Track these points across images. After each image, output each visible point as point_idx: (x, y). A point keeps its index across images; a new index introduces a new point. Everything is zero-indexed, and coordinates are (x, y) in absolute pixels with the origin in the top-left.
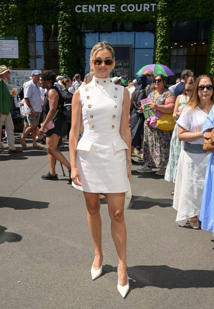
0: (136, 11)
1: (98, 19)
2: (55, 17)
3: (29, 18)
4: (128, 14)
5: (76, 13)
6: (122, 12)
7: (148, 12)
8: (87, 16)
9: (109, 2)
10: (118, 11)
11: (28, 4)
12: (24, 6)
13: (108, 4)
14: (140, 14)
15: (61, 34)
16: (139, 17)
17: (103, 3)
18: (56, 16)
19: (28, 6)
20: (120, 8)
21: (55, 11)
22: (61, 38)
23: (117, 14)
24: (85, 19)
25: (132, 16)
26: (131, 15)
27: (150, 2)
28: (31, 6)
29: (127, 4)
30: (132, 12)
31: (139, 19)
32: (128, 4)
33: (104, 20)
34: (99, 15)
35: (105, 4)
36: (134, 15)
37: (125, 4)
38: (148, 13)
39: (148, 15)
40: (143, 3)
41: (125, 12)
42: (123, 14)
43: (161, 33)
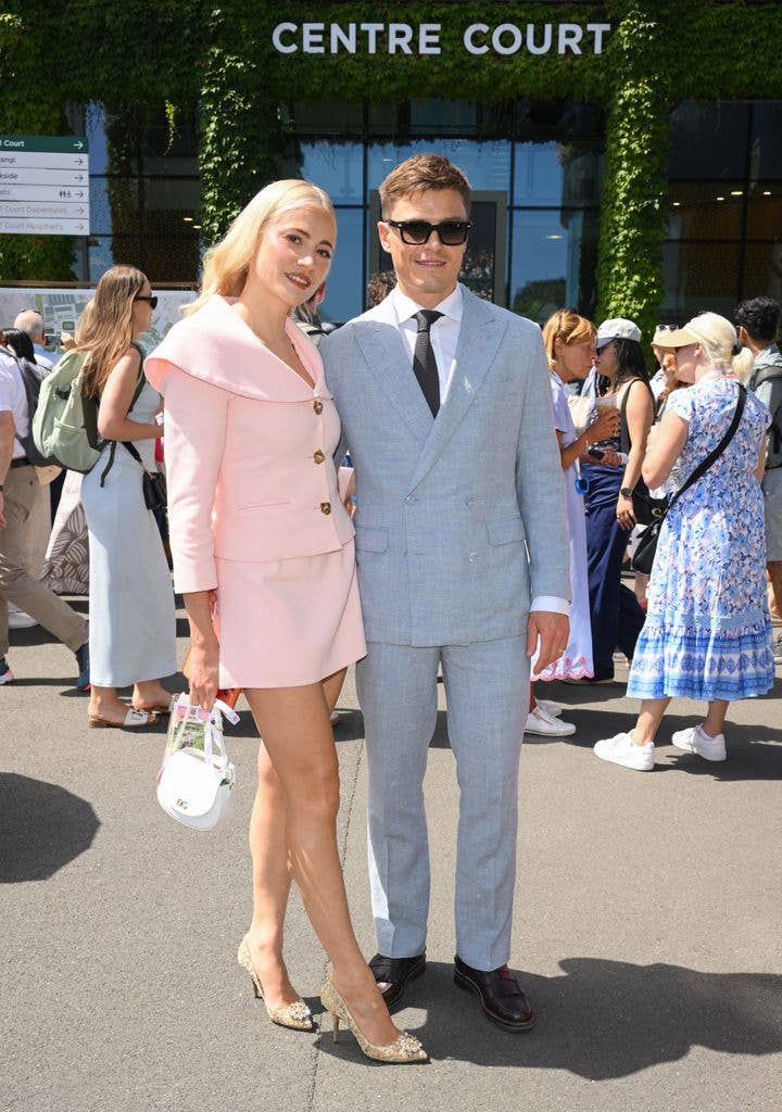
0: (529, 54)
1: (369, 83)
2: (186, 69)
3: (77, 72)
4: (494, 65)
5: (276, 53)
6: (470, 54)
7: (576, 57)
8: (324, 67)
9: (417, 10)
10: (452, 53)
11: (72, 12)
12: (52, 22)
13: (409, 22)
14: (544, 63)
15: (212, 143)
16: (541, 76)
17: (391, 16)
18: (192, 64)
19: (72, 24)
20: (461, 38)
21: (189, 45)
22: (216, 159)
23: (449, 64)
24: (317, 80)
25: (512, 71)
26: (508, 67)
27: (584, 18)
28: (81, 23)
29: (488, 24)
30: (510, 56)
31: (541, 85)
32: (493, 25)
33: (394, 87)
34: (374, 68)
35: (396, 21)
36: (518, 71)
37: (483, 21)
38: (577, 63)
39: (575, 72)
40: (557, 21)
41: (480, 57)
42: (474, 62)
43: (633, 146)
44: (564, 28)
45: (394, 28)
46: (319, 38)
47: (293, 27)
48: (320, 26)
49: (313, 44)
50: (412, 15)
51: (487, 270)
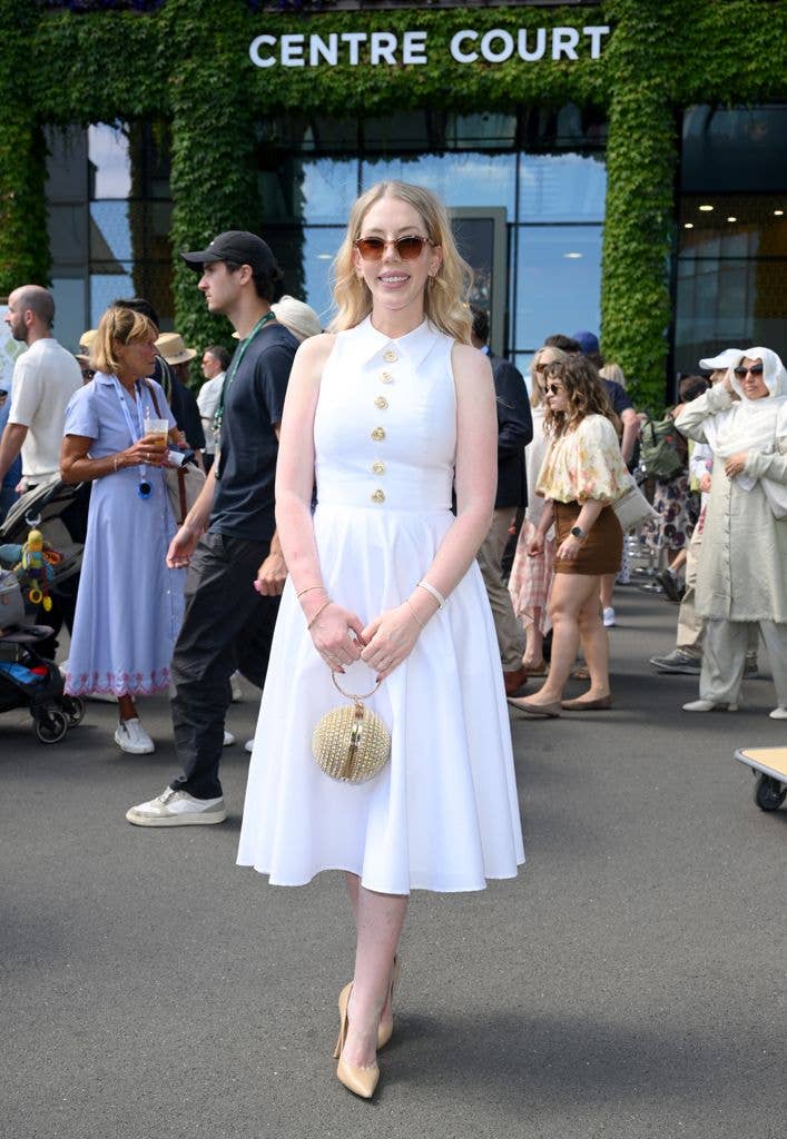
0: (521, 61)
1: (350, 96)
2: (159, 86)
3: (49, 92)
4: (483, 74)
5: (253, 68)
6: (458, 63)
7: (572, 62)
8: (303, 80)
9: (400, 19)
10: (438, 61)
11: (44, 30)
12: (26, 41)
13: (393, 31)
14: (536, 70)
15: (185, 160)
16: (534, 84)
17: (373, 25)
18: (166, 82)
19: (44, 43)
20: (447, 45)
21: (162, 61)
22: (187, 178)
23: (435, 74)
24: (295, 94)
25: (503, 79)
26: (498, 75)
27: (580, 21)
28: (54, 43)
29: (477, 30)
30: (501, 63)
31: (534, 93)
32: (483, 30)
33: (376, 98)
34: (356, 79)
35: (379, 30)
36: (508, 79)
37: (471, 27)
38: (572, 69)
39: (570, 78)
40: (551, 24)
41: (469, 66)
42: (460, 71)
43: (633, 154)
44: (558, 32)
45: (376, 37)
46: (298, 50)
47: (271, 40)
48: (300, 38)
49: (292, 57)
50: (395, 24)
51: (485, 291)
